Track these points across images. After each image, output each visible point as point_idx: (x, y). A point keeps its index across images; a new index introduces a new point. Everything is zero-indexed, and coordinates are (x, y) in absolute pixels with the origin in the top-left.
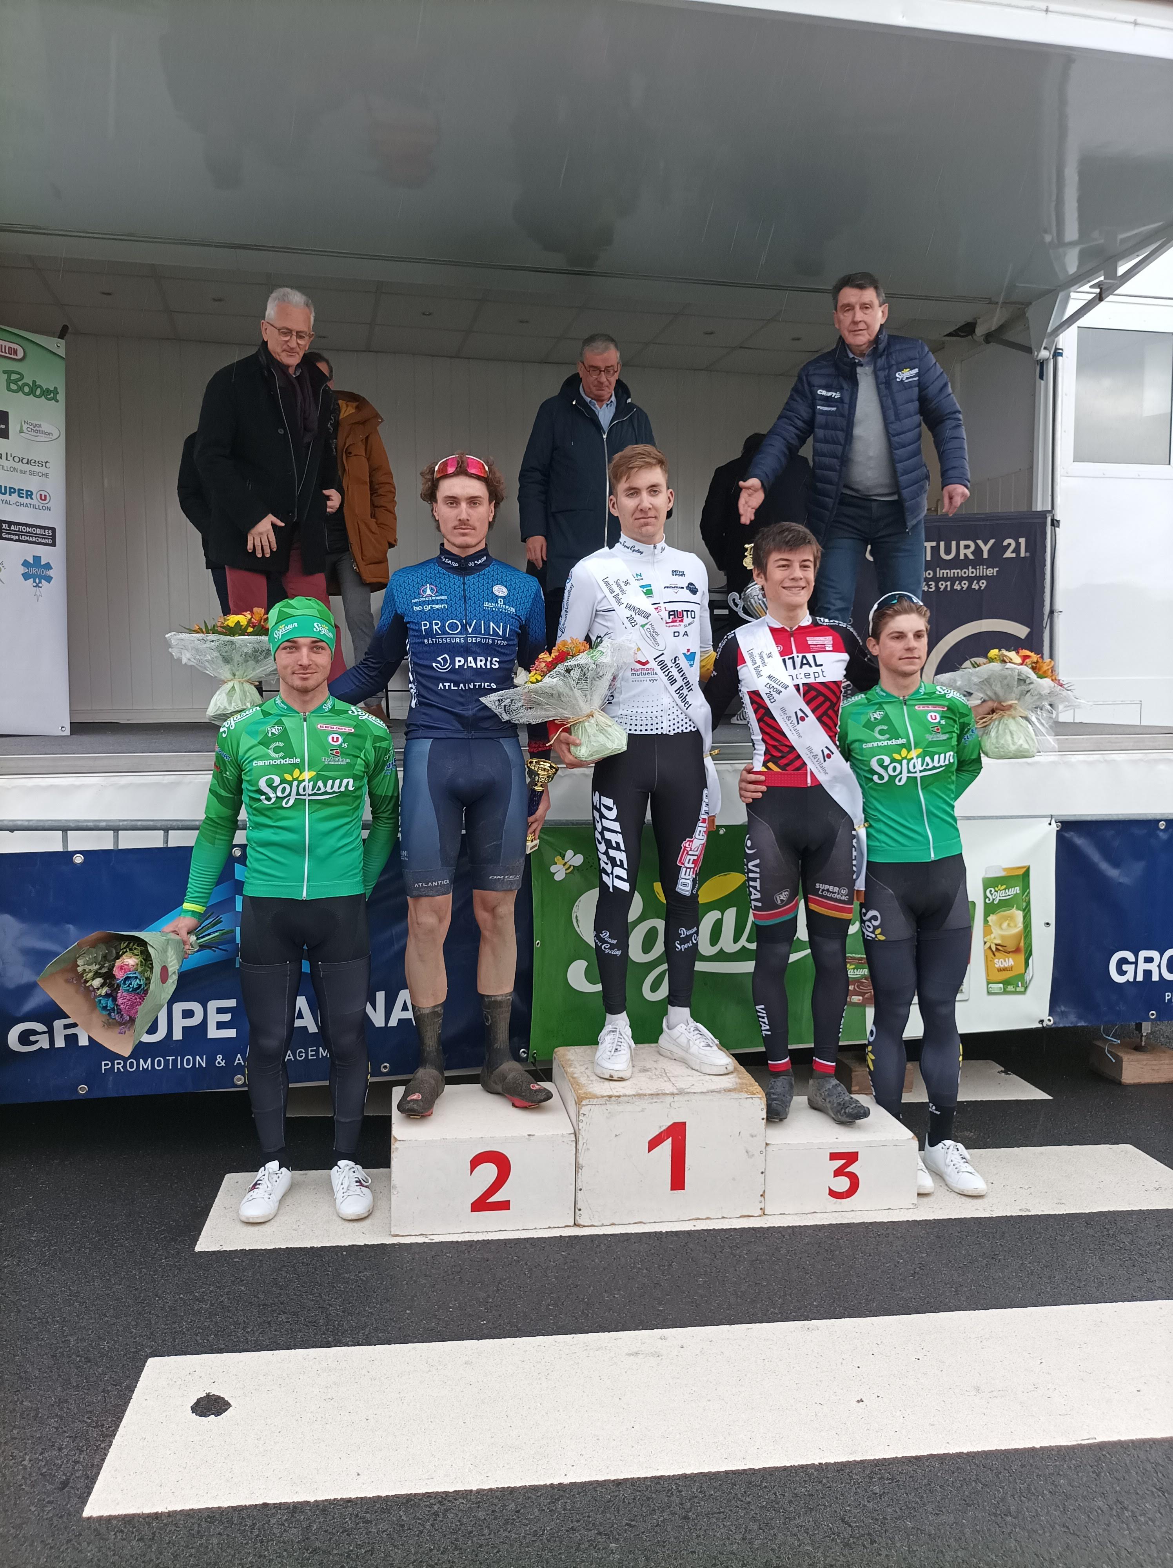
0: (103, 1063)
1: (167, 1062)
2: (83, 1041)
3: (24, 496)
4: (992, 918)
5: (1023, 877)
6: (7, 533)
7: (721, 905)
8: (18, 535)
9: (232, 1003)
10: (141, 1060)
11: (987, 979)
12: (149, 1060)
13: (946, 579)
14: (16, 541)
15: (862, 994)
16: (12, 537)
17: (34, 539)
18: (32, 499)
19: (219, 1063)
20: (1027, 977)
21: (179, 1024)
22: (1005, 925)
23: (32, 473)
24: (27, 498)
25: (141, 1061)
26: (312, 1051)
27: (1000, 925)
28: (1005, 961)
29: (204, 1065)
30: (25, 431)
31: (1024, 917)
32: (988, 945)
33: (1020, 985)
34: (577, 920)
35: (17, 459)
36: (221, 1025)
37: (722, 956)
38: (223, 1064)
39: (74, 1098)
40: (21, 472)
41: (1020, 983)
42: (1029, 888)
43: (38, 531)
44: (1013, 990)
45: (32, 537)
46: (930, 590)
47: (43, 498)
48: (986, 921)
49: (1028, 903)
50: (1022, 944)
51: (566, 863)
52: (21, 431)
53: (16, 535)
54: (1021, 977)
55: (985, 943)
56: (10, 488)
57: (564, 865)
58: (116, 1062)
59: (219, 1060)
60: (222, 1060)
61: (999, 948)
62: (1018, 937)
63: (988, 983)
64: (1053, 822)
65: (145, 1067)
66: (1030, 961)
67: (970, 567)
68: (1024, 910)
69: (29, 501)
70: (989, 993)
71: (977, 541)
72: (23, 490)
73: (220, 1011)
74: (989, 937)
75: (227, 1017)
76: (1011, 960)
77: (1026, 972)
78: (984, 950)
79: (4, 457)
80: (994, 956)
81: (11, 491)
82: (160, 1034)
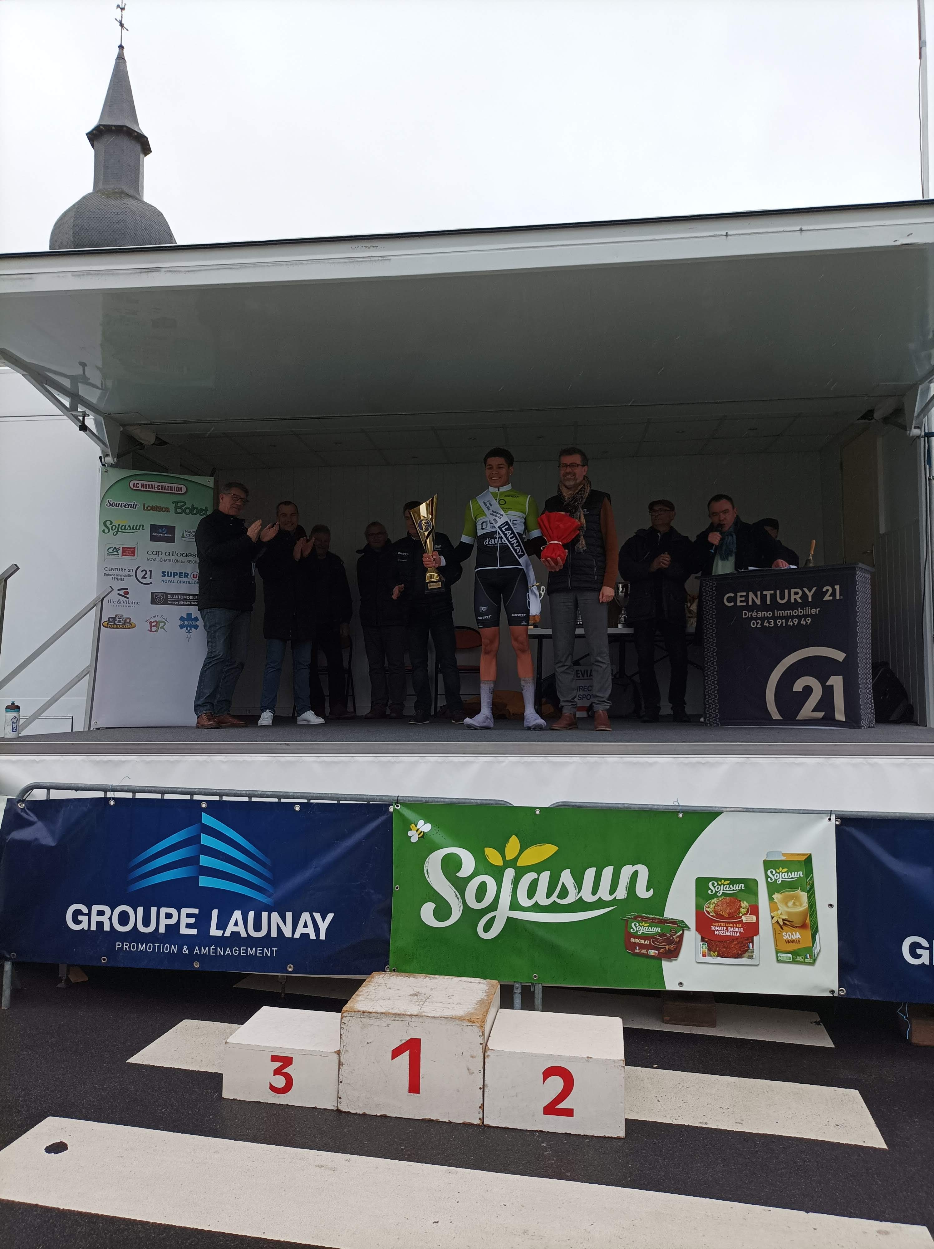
0: (117, 943)
1: (154, 946)
2: (107, 928)
3: (183, 576)
4: (776, 896)
5: (807, 862)
6: (170, 601)
7: (538, 868)
8: (178, 601)
10: (140, 944)
11: (776, 949)
12: (144, 944)
13: (782, 618)
14: (176, 605)
15: (657, 949)
16: (173, 602)
17: (188, 603)
18: (188, 578)
19: (185, 951)
20: (815, 951)
21: (164, 922)
22: (790, 904)
23: (189, 562)
24: (185, 577)
26: (243, 950)
27: (786, 903)
28: (792, 934)
29: (176, 952)
30: (186, 537)
31: (809, 898)
32: (775, 919)
34: (428, 873)
35: (179, 555)
36: (188, 926)
37: (537, 908)
39: (99, 965)
40: (182, 562)
41: (808, 955)
42: (813, 873)
43: (191, 597)
44: (802, 960)
45: (187, 601)
47: (195, 576)
48: (771, 899)
49: (812, 886)
50: (808, 921)
51: (418, 829)
52: (183, 537)
53: (176, 601)
54: (809, 950)
55: (772, 918)
56: (174, 573)
57: (417, 831)
58: (125, 943)
59: (185, 949)
60: (186, 949)
61: (787, 922)
62: (804, 914)
63: (777, 952)
64: (833, 817)
65: (142, 949)
66: (817, 937)
67: (799, 608)
68: (808, 892)
69: (186, 579)
70: (779, 961)
71: (804, 589)
72: (182, 573)
73: (189, 915)
74: (775, 912)
75: (192, 920)
76: (797, 933)
77: (813, 946)
78: (773, 924)
79: (171, 554)
80: (783, 929)
81: (175, 574)
82: (151, 929)
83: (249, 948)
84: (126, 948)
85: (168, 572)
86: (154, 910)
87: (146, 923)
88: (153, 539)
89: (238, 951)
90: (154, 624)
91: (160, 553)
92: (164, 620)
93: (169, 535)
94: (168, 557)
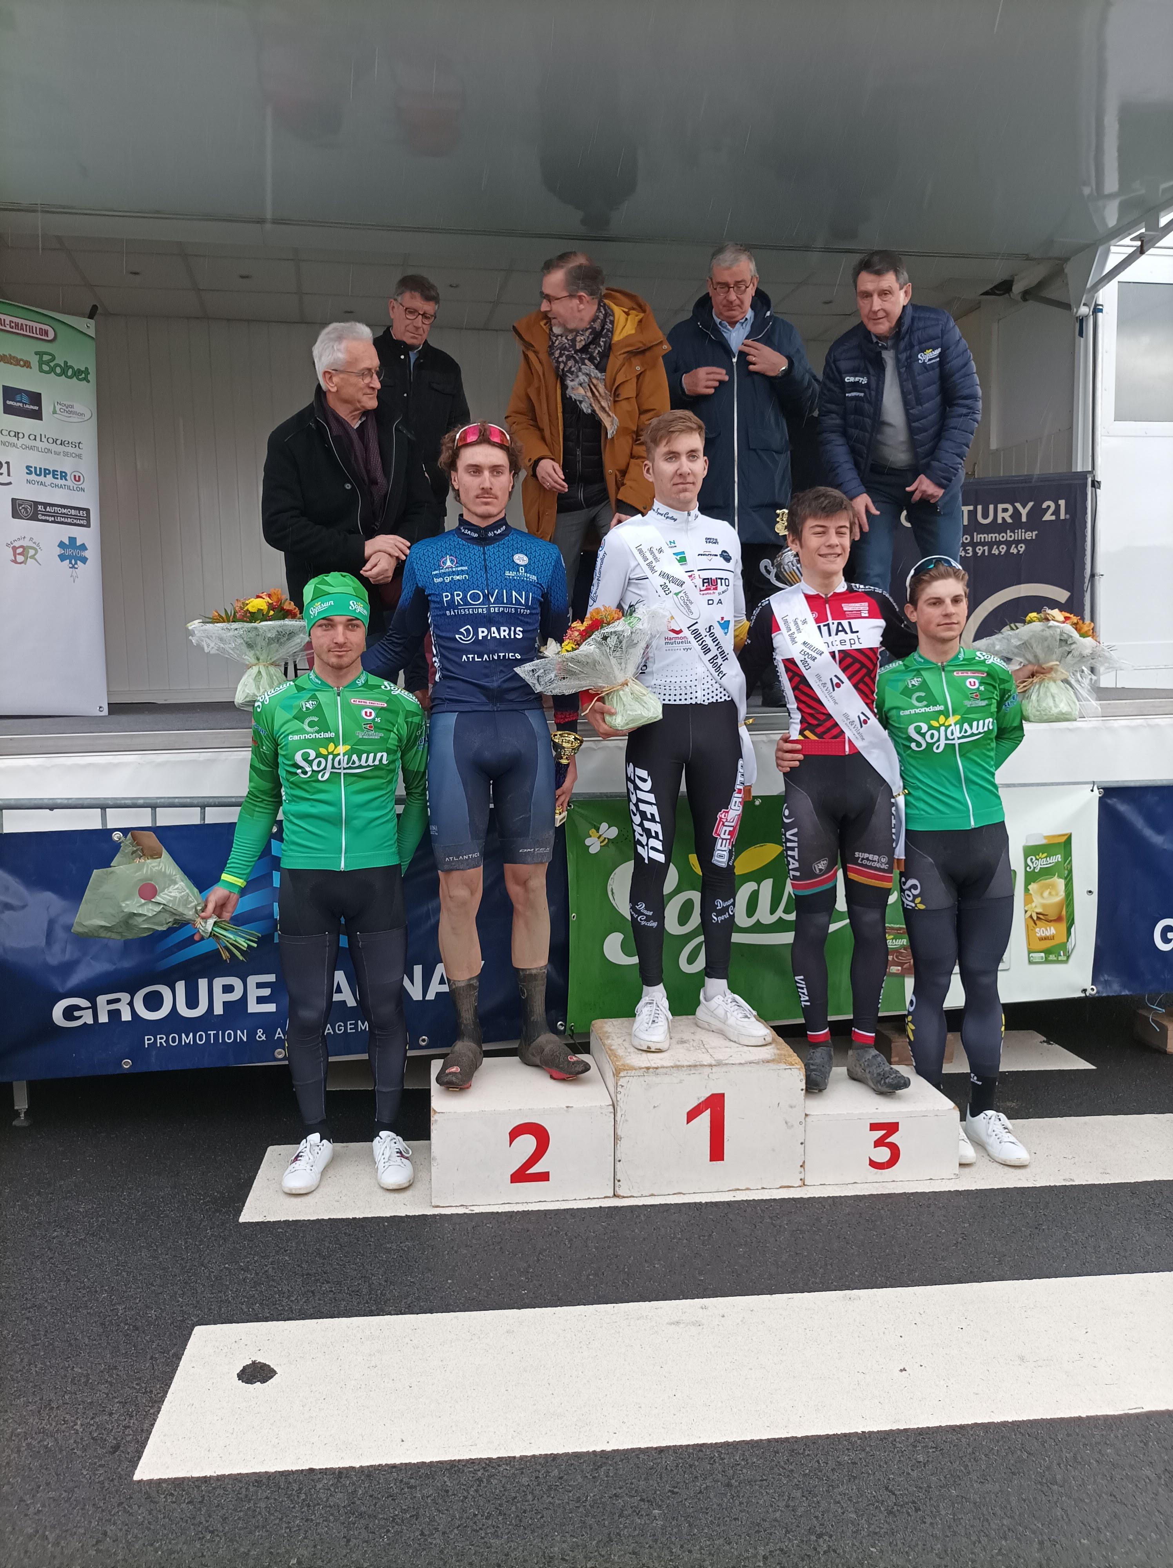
0: (146, 1037)
1: (208, 1036)
2: (126, 1016)
3: (59, 477)
4: (1033, 887)
5: (1065, 845)
6: (43, 515)
7: (758, 876)
8: (54, 516)
9: (271, 978)
11: (1028, 948)
12: (191, 1034)
13: (983, 544)
14: (52, 522)
15: (900, 964)
16: (47, 518)
17: (69, 520)
18: (66, 480)
19: (260, 1037)
20: (1070, 946)
21: (220, 998)
22: (1046, 894)
23: (66, 454)
24: (61, 479)
25: (183, 1035)
26: (351, 1024)
27: (1042, 895)
28: (1047, 930)
29: (245, 1040)
30: (58, 412)
31: (1066, 885)
32: (1029, 914)
33: (1062, 954)
34: (613, 893)
35: (51, 441)
36: (260, 1000)
37: (759, 928)
38: (264, 1038)
39: (118, 1072)
40: (55, 453)
41: (1062, 952)
42: (1071, 856)
43: (73, 512)
44: (1055, 959)
45: (67, 518)
46: (967, 555)
47: (77, 479)
48: (1027, 890)
49: (1070, 872)
50: (1064, 913)
51: (600, 836)
52: (54, 412)
53: (52, 516)
54: (1063, 946)
55: (1026, 912)
56: (45, 469)
57: (599, 838)
58: (158, 1036)
59: (260, 1034)
60: (262, 1034)
61: (1041, 916)
62: (1060, 905)
63: (1029, 953)
64: (1095, 788)
65: (187, 1042)
66: (1073, 930)
67: (1008, 531)
68: (1066, 878)
69: (63, 482)
70: (1030, 963)
71: (1016, 504)
72: (57, 471)
73: (259, 986)
74: (1029, 905)
75: (266, 992)
76: (1052, 928)
77: (1068, 941)
78: (1025, 919)
79: (38, 438)
80: (1036, 924)
81: (46, 472)
82: (201, 1009)
83: (359, 1022)
84: (161, 1043)
85: (35, 468)
86: (203, 984)
87: (192, 1003)
88: (8, 410)
89: (343, 1028)
90: (19, 551)
91: (21, 435)
92: (35, 546)
93: (32, 407)
94: (33, 443)
